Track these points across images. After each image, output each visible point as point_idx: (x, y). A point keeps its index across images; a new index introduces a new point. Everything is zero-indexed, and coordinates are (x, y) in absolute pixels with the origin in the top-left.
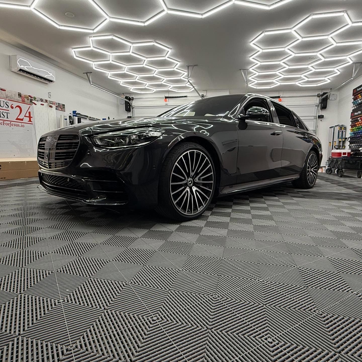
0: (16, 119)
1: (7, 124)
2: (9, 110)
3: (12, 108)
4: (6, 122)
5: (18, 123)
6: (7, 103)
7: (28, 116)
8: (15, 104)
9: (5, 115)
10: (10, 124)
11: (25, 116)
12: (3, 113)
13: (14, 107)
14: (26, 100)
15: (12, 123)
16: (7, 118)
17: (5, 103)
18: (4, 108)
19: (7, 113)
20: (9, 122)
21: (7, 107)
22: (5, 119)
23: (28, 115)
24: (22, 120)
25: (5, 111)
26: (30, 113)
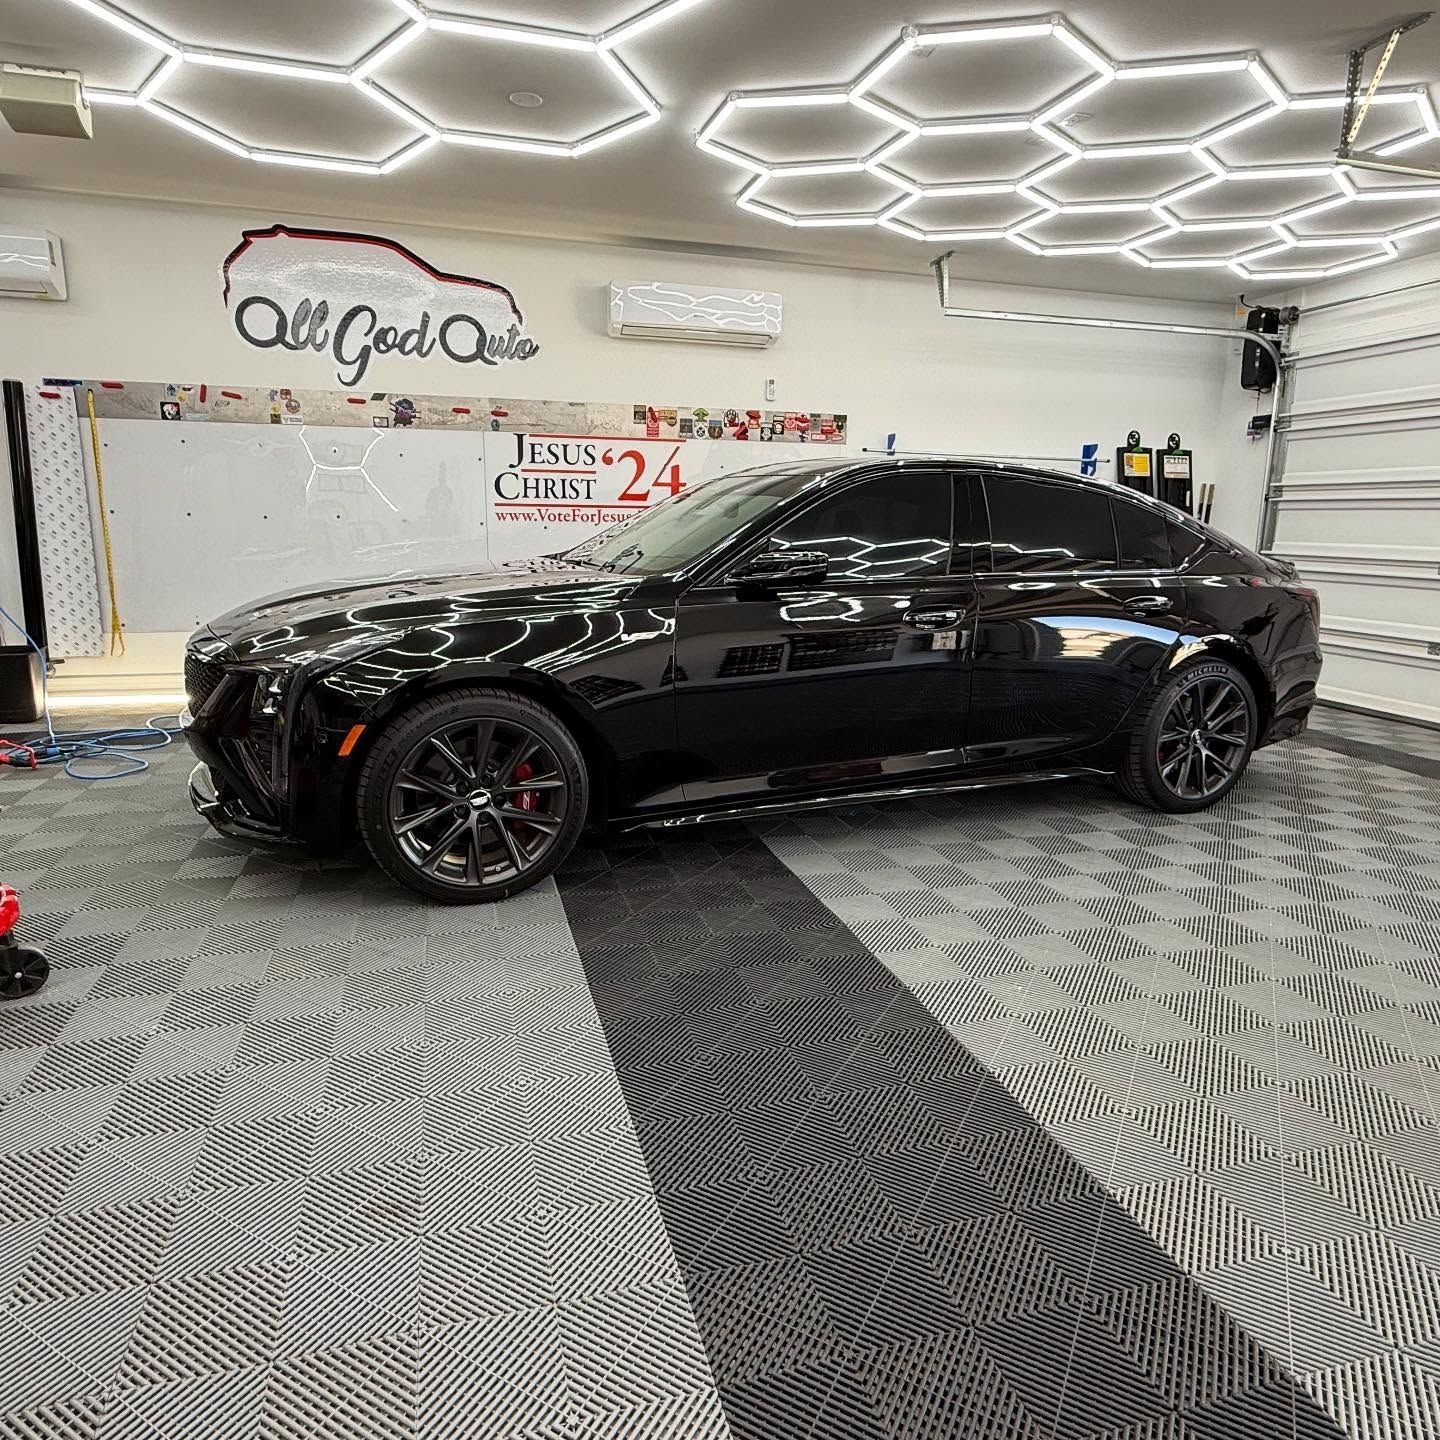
0: (621, 498)
1: (585, 518)
2: (594, 472)
3: (608, 461)
4: (584, 511)
5: (626, 512)
6: (590, 449)
7: (669, 480)
8: (618, 448)
9: (582, 488)
10: (596, 518)
11: (656, 484)
12: (574, 483)
13: (615, 460)
14: (663, 425)
15: (604, 511)
16: (588, 497)
17: (582, 449)
18: (580, 466)
19: (588, 482)
20: (595, 511)
21: (590, 461)
22: (582, 500)
23: (667, 478)
24: (644, 497)
25: (580, 476)
26: (676, 470)
